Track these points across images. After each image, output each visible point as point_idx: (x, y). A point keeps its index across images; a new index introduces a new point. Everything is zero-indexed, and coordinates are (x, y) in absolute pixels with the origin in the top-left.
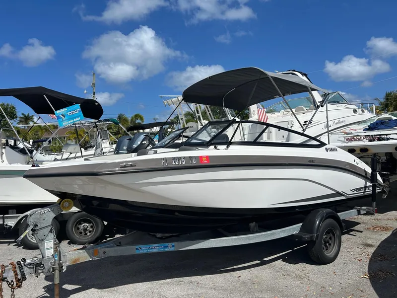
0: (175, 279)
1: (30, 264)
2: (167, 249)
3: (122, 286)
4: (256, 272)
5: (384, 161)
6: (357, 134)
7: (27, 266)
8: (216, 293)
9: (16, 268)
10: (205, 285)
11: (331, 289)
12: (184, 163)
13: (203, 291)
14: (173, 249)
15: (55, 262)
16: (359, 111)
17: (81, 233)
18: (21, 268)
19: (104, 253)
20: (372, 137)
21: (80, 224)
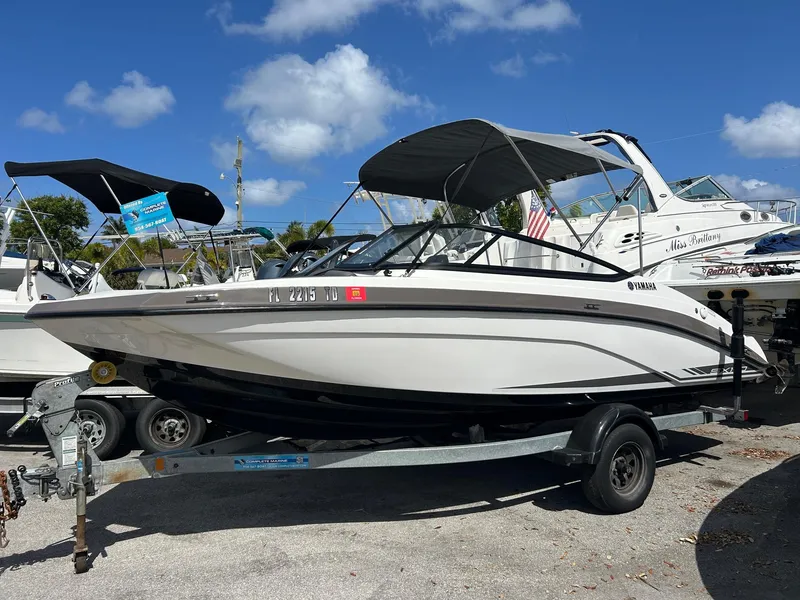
0: (313, 526)
1: (32, 477)
2: (294, 466)
3: (213, 532)
4: (473, 521)
5: (781, 317)
6: (729, 261)
7: (27, 480)
8: (383, 552)
9: (6, 481)
10: (367, 538)
11: (609, 557)
12: (313, 299)
13: (359, 548)
14: (305, 466)
15: (78, 476)
16: (756, 216)
17: (163, 436)
18: (16, 482)
19: (176, 466)
20: (759, 268)
21: (163, 420)
